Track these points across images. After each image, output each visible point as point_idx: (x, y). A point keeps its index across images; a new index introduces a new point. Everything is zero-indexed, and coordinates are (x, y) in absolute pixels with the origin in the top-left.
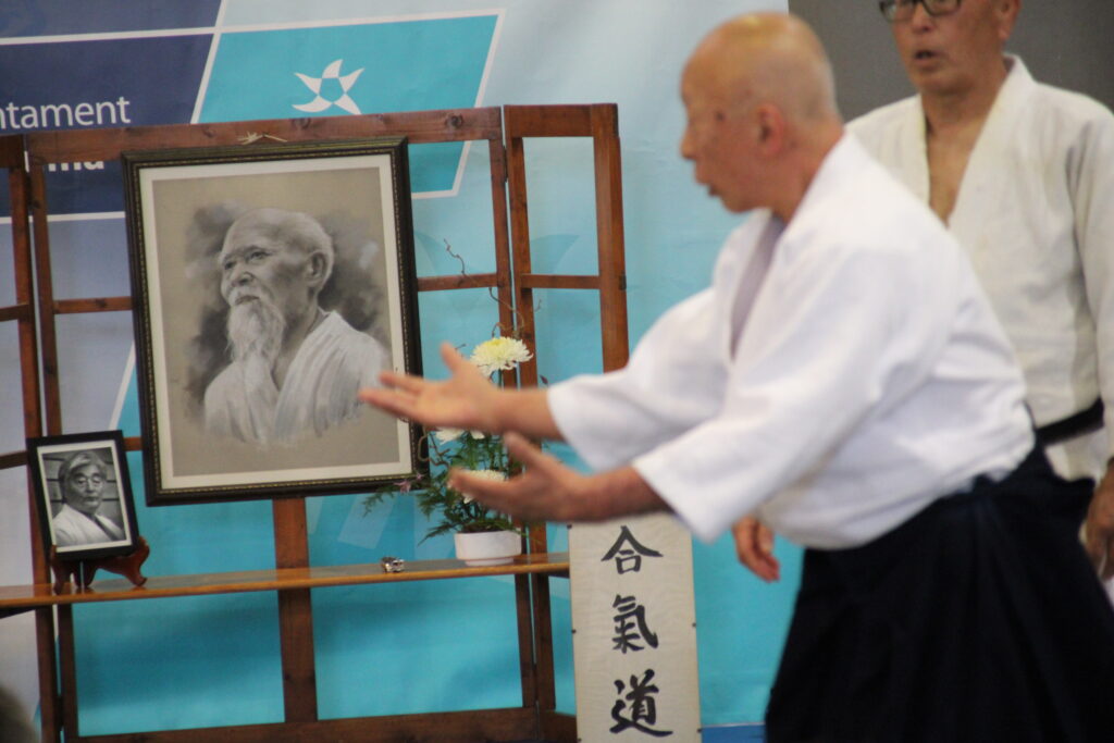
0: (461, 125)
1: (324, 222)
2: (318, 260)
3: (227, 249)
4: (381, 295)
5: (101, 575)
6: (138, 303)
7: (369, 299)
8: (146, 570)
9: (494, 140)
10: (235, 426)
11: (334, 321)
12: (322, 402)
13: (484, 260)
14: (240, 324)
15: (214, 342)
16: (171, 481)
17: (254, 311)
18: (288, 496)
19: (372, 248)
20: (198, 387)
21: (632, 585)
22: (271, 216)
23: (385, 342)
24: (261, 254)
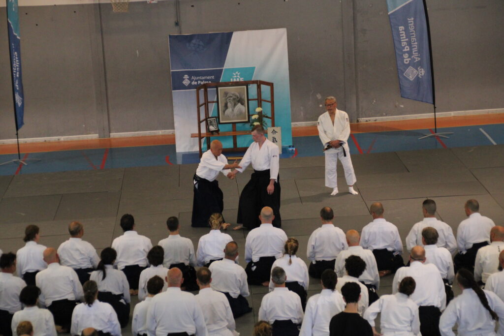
0: (253, 82)
1: (239, 93)
2: (238, 97)
3: (228, 96)
4: (245, 101)
5: (214, 133)
6: (218, 102)
7: (243, 102)
8: (220, 132)
9: (257, 84)
10: (228, 116)
11: (239, 104)
12: (238, 113)
13: (256, 97)
14: (229, 105)
15: (226, 107)
16: (221, 122)
17: (231, 103)
18: (234, 123)
19: (244, 96)
20: (224, 112)
21: (274, 136)
22: (233, 92)
23: (245, 106)
24: (231, 97)
